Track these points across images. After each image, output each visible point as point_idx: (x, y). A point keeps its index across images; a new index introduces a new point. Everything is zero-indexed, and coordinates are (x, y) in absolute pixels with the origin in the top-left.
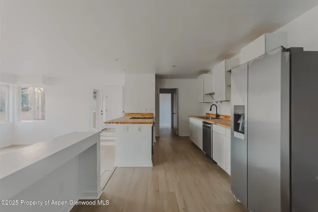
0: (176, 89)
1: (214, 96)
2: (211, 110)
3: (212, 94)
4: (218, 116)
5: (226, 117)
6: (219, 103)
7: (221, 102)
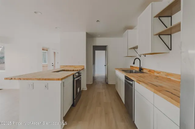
0: (106, 46)
1: (138, 50)
2: (134, 63)
3: (135, 48)
4: (141, 70)
5: (150, 71)
6: (142, 56)
7: (145, 55)
